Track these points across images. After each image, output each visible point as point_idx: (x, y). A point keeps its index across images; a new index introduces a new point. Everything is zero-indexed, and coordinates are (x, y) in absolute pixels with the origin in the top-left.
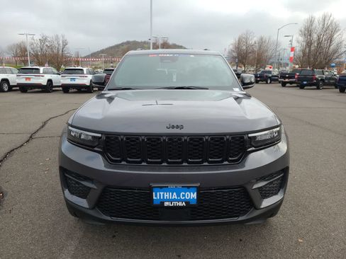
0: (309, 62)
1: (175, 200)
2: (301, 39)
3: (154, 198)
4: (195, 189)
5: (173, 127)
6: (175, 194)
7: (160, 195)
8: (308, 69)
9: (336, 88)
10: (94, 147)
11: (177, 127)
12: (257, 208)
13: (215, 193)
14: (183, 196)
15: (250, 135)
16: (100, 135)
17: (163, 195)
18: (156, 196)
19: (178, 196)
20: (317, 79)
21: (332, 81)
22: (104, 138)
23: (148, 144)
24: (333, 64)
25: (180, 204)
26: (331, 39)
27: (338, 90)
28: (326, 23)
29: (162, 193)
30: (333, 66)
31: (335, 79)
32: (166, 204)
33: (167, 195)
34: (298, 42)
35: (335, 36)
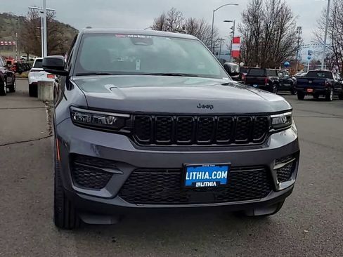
0: (257, 57)
1: (207, 180)
2: (244, 26)
3: (187, 178)
4: (227, 168)
5: (204, 107)
6: (207, 173)
7: (193, 174)
8: (257, 67)
9: (293, 94)
10: (120, 129)
11: (208, 106)
12: (276, 191)
13: (241, 173)
14: (215, 175)
15: (272, 116)
16: (128, 116)
17: (196, 175)
18: (189, 177)
19: (210, 175)
20: (269, 82)
21: (286, 85)
22: (134, 118)
23: (180, 123)
24: (287, 63)
25: (211, 184)
26: (281, 29)
27: (296, 97)
28: (276, 7)
29: (195, 173)
30: (287, 66)
31: (291, 83)
32: (198, 184)
33: (199, 176)
34: (240, 30)
35: (286, 26)
